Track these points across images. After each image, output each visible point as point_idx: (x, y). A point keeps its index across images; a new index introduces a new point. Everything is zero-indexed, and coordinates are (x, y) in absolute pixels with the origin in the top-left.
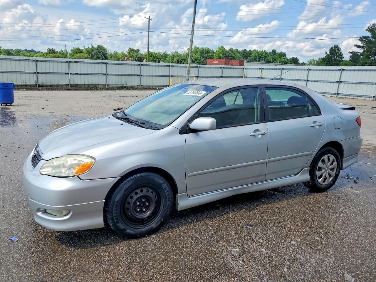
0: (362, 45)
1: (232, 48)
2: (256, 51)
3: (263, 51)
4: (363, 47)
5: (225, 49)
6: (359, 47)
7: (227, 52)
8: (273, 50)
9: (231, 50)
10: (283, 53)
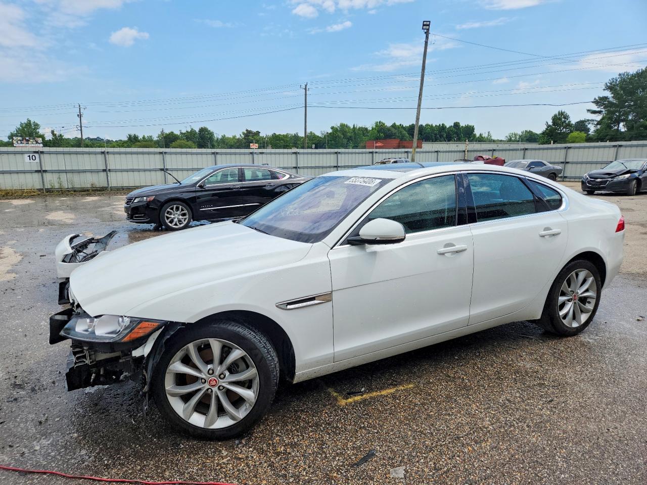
0: (599, 109)
1: (395, 124)
2: (429, 125)
3: (440, 125)
4: (600, 112)
5: (386, 125)
6: (594, 112)
7: (389, 129)
8: (455, 123)
9: (394, 126)
10: (470, 126)
